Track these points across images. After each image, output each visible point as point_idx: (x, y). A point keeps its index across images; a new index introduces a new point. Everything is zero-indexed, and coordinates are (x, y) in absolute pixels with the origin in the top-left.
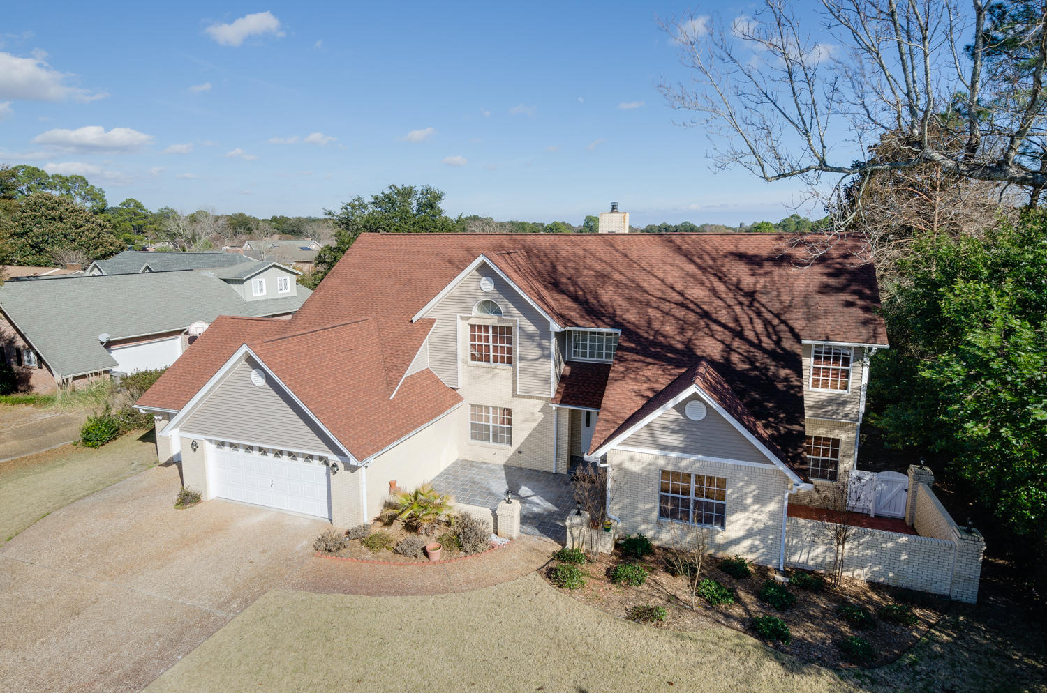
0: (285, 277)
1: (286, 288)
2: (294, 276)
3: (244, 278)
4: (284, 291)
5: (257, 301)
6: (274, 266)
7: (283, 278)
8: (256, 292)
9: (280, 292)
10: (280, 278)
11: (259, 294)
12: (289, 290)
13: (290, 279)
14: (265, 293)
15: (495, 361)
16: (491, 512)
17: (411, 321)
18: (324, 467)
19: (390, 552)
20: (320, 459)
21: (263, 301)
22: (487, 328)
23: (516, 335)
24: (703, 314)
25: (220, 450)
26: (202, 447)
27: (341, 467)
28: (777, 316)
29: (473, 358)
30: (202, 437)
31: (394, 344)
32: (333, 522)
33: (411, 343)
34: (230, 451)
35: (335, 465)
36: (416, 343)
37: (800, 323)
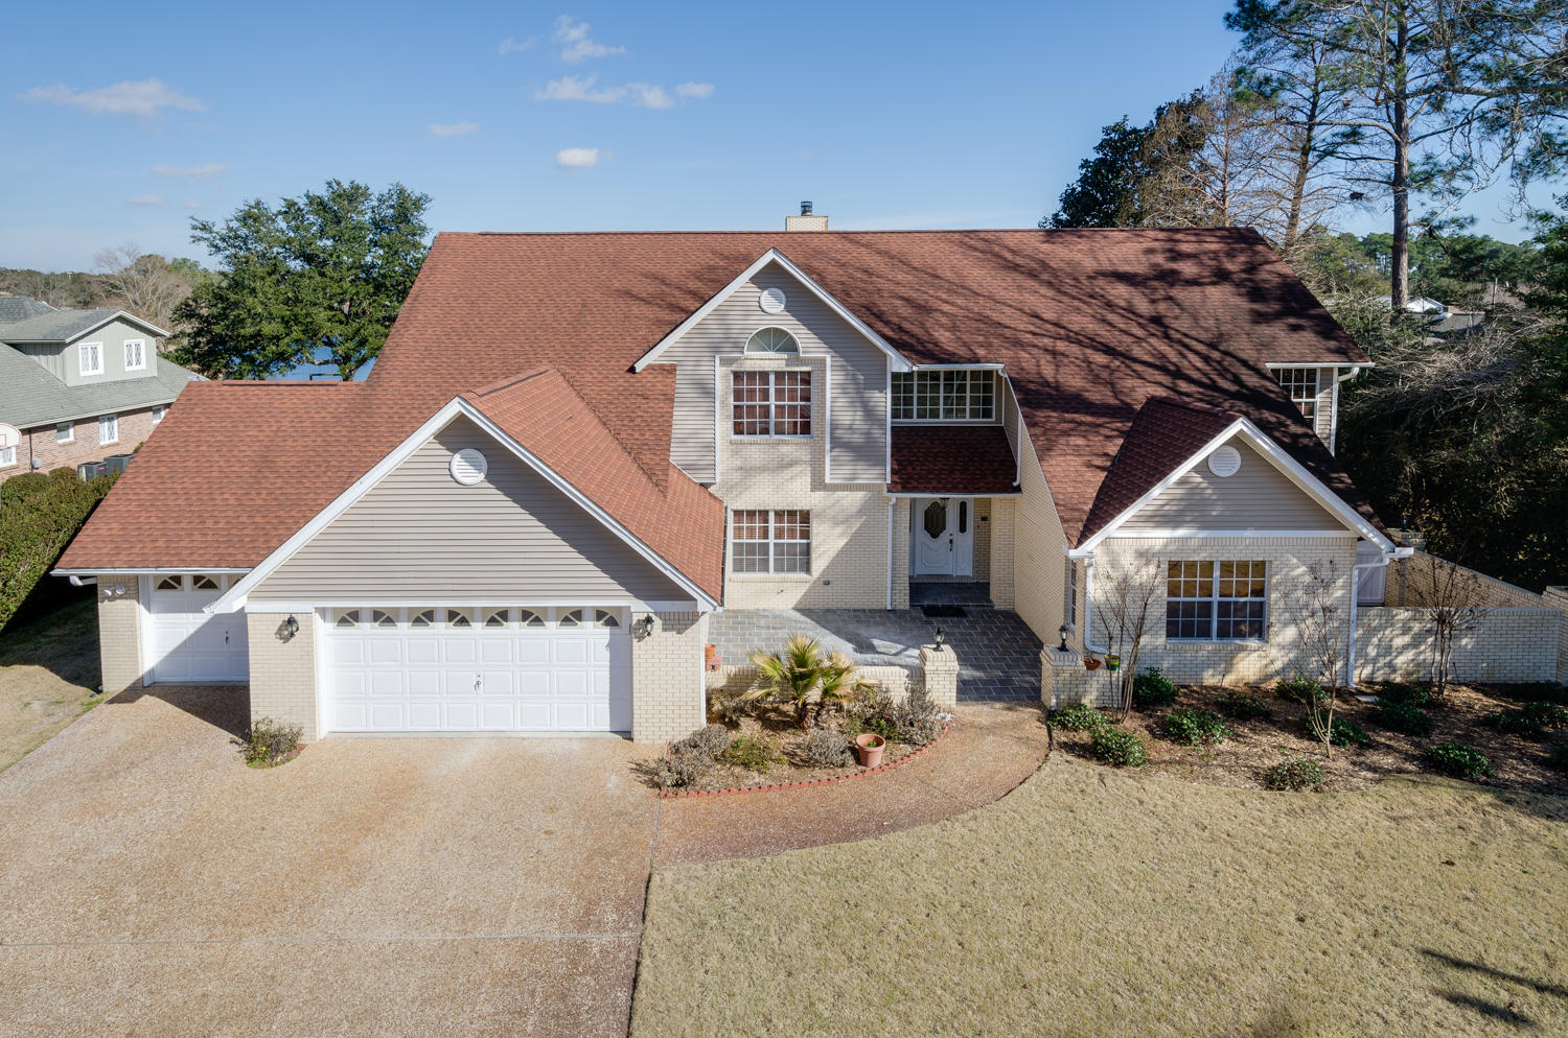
0: (137, 341)
1: (138, 362)
2: (154, 340)
3: (68, 341)
4: (134, 367)
5: (88, 386)
6: (121, 319)
7: (133, 342)
8: (86, 367)
9: (128, 369)
10: (126, 342)
11: (91, 372)
12: (143, 366)
13: (146, 344)
14: (101, 370)
15: (779, 432)
16: (907, 672)
17: (632, 370)
18: (607, 630)
19: (786, 767)
20: (600, 614)
21: (99, 385)
22: (764, 376)
23: (824, 384)
24: (1109, 351)
25: (346, 630)
26: (310, 627)
27: (658, 622)
28: (1213, 346)
29: (738, 430)
30: (309, 606)
31: (619, 409)
32: (636, 735)
33: (650, 405)
34: (372, 628)
35: (649, 620)
36: (661, 405)
37: (1248, 353)
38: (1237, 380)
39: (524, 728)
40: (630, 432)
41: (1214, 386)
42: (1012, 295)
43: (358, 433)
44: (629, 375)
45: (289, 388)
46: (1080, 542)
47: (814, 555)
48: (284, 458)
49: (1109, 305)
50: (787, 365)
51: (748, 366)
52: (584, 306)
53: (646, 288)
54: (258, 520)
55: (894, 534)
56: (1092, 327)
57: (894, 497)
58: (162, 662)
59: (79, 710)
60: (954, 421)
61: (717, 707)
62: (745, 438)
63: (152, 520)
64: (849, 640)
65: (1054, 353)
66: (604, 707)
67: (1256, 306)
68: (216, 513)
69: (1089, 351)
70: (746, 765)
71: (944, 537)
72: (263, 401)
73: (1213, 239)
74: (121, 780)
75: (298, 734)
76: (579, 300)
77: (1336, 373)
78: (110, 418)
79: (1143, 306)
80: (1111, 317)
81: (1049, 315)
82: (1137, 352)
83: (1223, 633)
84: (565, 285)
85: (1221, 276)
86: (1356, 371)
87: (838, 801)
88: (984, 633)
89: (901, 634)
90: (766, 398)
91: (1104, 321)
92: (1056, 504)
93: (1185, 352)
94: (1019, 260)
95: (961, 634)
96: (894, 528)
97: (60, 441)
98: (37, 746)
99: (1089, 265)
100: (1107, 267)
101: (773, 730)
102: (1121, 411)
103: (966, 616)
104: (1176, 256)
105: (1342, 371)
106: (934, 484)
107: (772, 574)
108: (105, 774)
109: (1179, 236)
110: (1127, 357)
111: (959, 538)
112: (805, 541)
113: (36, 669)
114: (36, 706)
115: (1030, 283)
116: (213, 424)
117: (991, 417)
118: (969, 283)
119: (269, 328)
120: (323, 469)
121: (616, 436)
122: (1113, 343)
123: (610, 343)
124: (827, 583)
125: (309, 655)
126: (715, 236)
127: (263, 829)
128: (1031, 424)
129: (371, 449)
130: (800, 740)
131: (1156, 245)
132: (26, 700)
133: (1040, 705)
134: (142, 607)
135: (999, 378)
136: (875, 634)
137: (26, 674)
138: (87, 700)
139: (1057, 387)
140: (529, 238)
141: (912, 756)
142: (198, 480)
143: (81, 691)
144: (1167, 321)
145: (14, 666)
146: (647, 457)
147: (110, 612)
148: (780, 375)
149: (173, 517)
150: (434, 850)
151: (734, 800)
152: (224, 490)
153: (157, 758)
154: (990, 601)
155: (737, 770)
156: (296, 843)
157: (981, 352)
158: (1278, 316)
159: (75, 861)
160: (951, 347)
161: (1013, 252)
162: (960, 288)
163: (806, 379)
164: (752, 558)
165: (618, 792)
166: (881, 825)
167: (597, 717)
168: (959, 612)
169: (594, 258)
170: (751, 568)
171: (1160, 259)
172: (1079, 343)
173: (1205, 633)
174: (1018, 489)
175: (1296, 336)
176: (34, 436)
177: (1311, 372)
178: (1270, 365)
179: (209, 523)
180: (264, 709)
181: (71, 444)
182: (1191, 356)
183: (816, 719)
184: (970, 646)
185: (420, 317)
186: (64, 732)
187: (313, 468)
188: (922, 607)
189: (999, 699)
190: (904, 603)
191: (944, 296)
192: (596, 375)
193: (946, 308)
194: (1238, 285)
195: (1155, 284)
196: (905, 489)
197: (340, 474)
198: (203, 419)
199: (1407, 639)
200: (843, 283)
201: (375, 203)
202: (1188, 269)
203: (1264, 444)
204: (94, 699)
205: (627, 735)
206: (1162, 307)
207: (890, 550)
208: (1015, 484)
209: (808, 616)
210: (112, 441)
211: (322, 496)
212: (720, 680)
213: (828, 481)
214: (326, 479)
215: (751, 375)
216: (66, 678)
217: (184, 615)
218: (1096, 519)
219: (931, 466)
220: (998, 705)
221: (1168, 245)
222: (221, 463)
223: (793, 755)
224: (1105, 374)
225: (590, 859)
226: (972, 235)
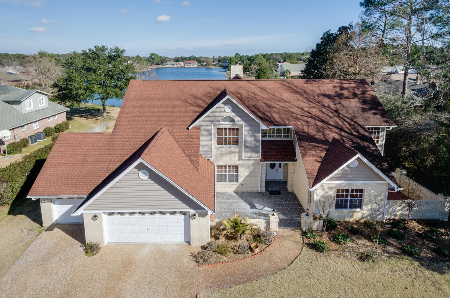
0: (42, 98)
1: (43, 104)
2: (46, 96)
3: (22, 101)
4: (42, 105)
5: (29, 113)
6: (37, 92)
7: (41, 98)
8: (28, 107)
9: (40, 106)
10: (39, 98)
11: (29, 109)
12: (44, 104)
13: (45, 98)
14: (32, 107)
15: (230, 144)
16: (265, 221)
17: (188, 129)
18: (183, 216)
19: (232, 254)
20: (181, 212)
21: (32, 112)
22: (226, 129)
23: (242, 131)
24: (323, 121)
25: (111, 217)
26: (101, 217)
27: (197, 215)
28: (352, 120)
29: (218, 144)
30: (100, 212)
31: (184, 142)
32: (191, 243)
33: (194, 140)
34: (118, 216)
35: (195, 215)
36: (196, 141)
37: (361, 123)
38: (358, 131)
39: (161, 241)
40: (188, 150)
41: (351, 134)
42: (295, 102)
43: (110, 150)
44: (187, 130)
45: (90, 135)
46: (313, 186)
47: (239, 177)
48: (90, 159)
49: (323, 106)
50: (232, 126)
51: (221, 126)
52: (174, 106)
53: (191, 99)
54: (84, 180)
55: (261, 172)
56: (318, 113)
57: (261, 163)
58: (59, 218)
59: (37, 234)
60: (279, 138)
61: (213, 234)
62: (220, 146)
63: (54, 180)
64: (249, 204)
65: (307, 122)
66: (183, 235)
67: (364, 106)
68: (72, 178)
69: (317, 122)
70: (222, 254)
71: (275, 169)
72: (83, 139)
73: (352, 83)
74: (51, 261)
75: (99, 244)
76: (172, 104)
77: (385, 128)
78: (36, 122)
79: (333, 107)
80: (324, 110)
81: (306, 109)
82: (331, 122)
83: (351, 207)
84: (168, 99)
85: (355, 96)
86: (391, 128)
87: (246, 266)
88: (286, 201)
89: (263, 201)
90: (226, 135)
91: (321, 111)
92: (307, 173)
93: (344, 122)
94: (298, 90)
95: (279, 201)
96: (261, 170)
97: (22, 130)
98: (27, 248)
99: (318, 92)
100: (323, 92)
101: (229, 240)
102: (325, 142)
103: (281, 194)
104: (342, 88)
105: (387, 128)
106: (273, 159)
107: (227, 183)
108: (47, 259)
109: (344, 82)
110: (328, 124)
111: (279, 169)
112: (237, 174)
113: (23, 217)
114: (25, 231)
115: (301, 98)
116: (69, 147)
117: (289, 137)
118: (284, 98)
119: (80, 92)
120: (101, 163)
121: (184, 151)
122: (324, 119)
123: (181, 119)
124: (243, 185)
125: (101, 224)
126: (211, 81)
127: (92, 279)
128: (301, 146)
129: (114, 155)
130: (236, 244)
131: (337, 85)
132: (22, 229)
133: (301, 229)
134: (53, 204)
135: (291, 130)
136: (256, 201)
137: (21, 219)
138: (39, 229)
139: (308, 134)
140: (157, 82)
141: (266, 249)
142: (66, 166)
143: (37, 225)
144: (340, 111)
145: (17, 216)
146: (193, 158)
147: (44, 206)
148: (230, 129)
149: (59, 179)
150: (139, 287)
151: (219, 266)
152: (74, 170)
153: (61, 253)
154: (287, 189)
155: (219, 255)
156: (101, 284)
157: (287, 122)
158: (370, 109)
159: (41, 291)
160: (278, 120)
161: (297, 87)
162: (281, 100)
163: (237, 129)
164: (222, 178)
165: (187, 264)
166: (258, 276)
167: (181, 238)
168: (278, 193)
169: (176, 89)
170: (222, 181)
171: (338, 89)
172: (314, 119)
173: (346, 207)
174: (296, 161)
175: (375, 117)
176: (14, 130)
177: (379, 128)
178: (367, 127)
179: (70, 181)
180: (89, 238)
181: (25, 130)
182: (346, 123)
183: (240, 237)
184: (282, 206)
185: (126, 110)
186: (34, 243)
187: (98, 162)
188: (269, 191)
189: (290, 227)
190: (264, 190)
191: (277, 103)
192: (178, 130)
193: (277, 107)
194: (359, 99)
195: (336, 98)
196: (265, 160)
197: (106, 164)
198: (66, 146)
199: (400, 208)
200: (248, 98)
201: (109, 51)
202: (345, 93)
203: (365, 160)
204: (41, 229)
205: (189, 243)
206: (338, 106)
207: (260, 176)
208: (295, 159)
209: (237, 195)
210: (37, 128)
211: (102, 172)
212: (214, 224)
213: (243, 158)
214: (102, 166)
215: (222, 129)
216: (32, 220)
217: (65, 205)
218: (318, 179)
219: (272, 153)
220: (289, 229)
221: (340, 85)
222: (72, 161)
223: (234, 249)
224: (321, 129)
225: (180, 289)
226: (285, 81)
